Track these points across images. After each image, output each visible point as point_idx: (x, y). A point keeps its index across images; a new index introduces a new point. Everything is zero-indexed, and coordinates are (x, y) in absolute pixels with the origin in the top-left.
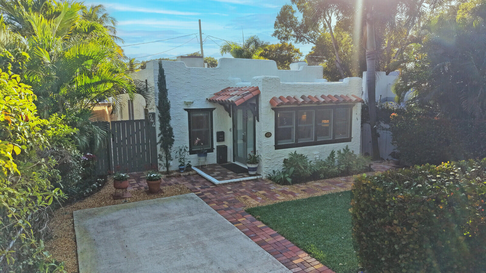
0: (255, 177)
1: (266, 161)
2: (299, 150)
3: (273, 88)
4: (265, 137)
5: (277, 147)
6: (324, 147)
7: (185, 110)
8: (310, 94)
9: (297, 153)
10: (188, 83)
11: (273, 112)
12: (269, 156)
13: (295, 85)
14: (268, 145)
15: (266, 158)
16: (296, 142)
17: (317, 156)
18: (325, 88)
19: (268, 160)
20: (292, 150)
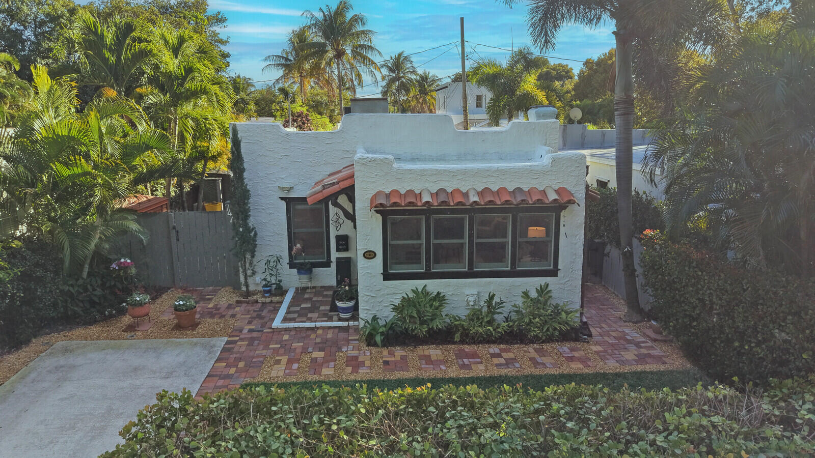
0: (346, 324)
1: (366, 298)
2: (433, 286)
3: (376, 175)
4: (363, 257)
5: (387, 277)
6: (490, 283)
7: (282, 198)
8: (456, 187)
9: (429, 289)
10: (287, 157)
11: (379, 217)
12: (371, 291)
13: (424, 170)
14: (369, 271)
15: (365, 293)
16: (426, 270)
17: (471, 299)
18: (492, 176)
19: (369, 297)
20: (419, 284)
